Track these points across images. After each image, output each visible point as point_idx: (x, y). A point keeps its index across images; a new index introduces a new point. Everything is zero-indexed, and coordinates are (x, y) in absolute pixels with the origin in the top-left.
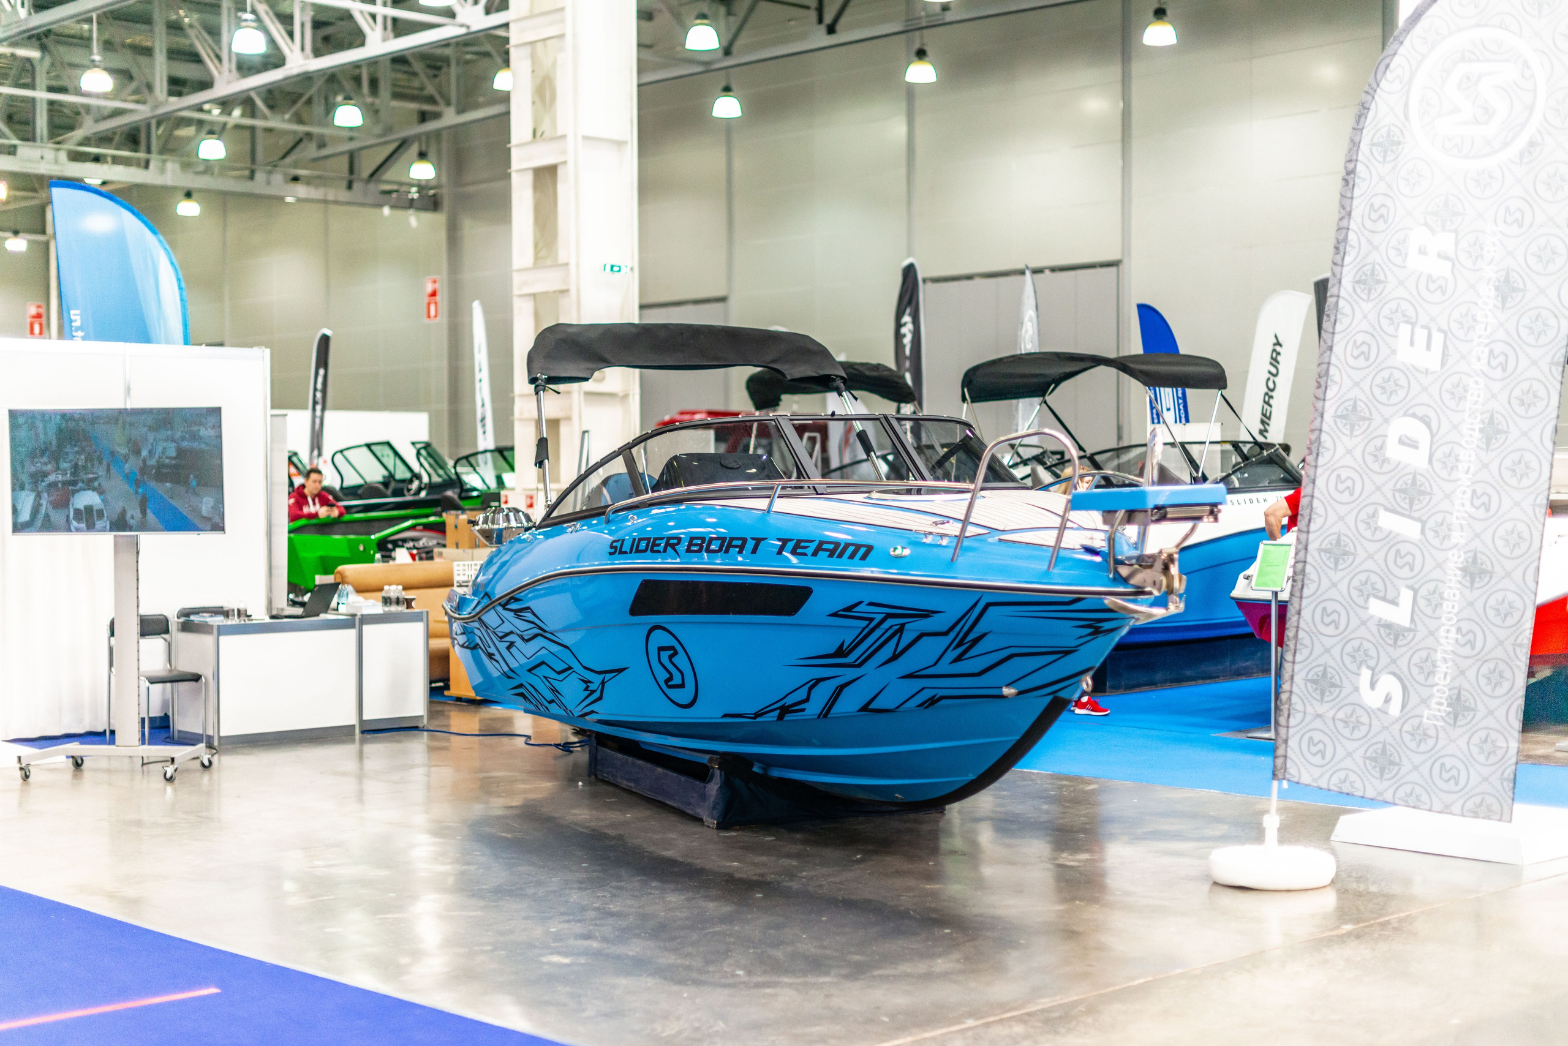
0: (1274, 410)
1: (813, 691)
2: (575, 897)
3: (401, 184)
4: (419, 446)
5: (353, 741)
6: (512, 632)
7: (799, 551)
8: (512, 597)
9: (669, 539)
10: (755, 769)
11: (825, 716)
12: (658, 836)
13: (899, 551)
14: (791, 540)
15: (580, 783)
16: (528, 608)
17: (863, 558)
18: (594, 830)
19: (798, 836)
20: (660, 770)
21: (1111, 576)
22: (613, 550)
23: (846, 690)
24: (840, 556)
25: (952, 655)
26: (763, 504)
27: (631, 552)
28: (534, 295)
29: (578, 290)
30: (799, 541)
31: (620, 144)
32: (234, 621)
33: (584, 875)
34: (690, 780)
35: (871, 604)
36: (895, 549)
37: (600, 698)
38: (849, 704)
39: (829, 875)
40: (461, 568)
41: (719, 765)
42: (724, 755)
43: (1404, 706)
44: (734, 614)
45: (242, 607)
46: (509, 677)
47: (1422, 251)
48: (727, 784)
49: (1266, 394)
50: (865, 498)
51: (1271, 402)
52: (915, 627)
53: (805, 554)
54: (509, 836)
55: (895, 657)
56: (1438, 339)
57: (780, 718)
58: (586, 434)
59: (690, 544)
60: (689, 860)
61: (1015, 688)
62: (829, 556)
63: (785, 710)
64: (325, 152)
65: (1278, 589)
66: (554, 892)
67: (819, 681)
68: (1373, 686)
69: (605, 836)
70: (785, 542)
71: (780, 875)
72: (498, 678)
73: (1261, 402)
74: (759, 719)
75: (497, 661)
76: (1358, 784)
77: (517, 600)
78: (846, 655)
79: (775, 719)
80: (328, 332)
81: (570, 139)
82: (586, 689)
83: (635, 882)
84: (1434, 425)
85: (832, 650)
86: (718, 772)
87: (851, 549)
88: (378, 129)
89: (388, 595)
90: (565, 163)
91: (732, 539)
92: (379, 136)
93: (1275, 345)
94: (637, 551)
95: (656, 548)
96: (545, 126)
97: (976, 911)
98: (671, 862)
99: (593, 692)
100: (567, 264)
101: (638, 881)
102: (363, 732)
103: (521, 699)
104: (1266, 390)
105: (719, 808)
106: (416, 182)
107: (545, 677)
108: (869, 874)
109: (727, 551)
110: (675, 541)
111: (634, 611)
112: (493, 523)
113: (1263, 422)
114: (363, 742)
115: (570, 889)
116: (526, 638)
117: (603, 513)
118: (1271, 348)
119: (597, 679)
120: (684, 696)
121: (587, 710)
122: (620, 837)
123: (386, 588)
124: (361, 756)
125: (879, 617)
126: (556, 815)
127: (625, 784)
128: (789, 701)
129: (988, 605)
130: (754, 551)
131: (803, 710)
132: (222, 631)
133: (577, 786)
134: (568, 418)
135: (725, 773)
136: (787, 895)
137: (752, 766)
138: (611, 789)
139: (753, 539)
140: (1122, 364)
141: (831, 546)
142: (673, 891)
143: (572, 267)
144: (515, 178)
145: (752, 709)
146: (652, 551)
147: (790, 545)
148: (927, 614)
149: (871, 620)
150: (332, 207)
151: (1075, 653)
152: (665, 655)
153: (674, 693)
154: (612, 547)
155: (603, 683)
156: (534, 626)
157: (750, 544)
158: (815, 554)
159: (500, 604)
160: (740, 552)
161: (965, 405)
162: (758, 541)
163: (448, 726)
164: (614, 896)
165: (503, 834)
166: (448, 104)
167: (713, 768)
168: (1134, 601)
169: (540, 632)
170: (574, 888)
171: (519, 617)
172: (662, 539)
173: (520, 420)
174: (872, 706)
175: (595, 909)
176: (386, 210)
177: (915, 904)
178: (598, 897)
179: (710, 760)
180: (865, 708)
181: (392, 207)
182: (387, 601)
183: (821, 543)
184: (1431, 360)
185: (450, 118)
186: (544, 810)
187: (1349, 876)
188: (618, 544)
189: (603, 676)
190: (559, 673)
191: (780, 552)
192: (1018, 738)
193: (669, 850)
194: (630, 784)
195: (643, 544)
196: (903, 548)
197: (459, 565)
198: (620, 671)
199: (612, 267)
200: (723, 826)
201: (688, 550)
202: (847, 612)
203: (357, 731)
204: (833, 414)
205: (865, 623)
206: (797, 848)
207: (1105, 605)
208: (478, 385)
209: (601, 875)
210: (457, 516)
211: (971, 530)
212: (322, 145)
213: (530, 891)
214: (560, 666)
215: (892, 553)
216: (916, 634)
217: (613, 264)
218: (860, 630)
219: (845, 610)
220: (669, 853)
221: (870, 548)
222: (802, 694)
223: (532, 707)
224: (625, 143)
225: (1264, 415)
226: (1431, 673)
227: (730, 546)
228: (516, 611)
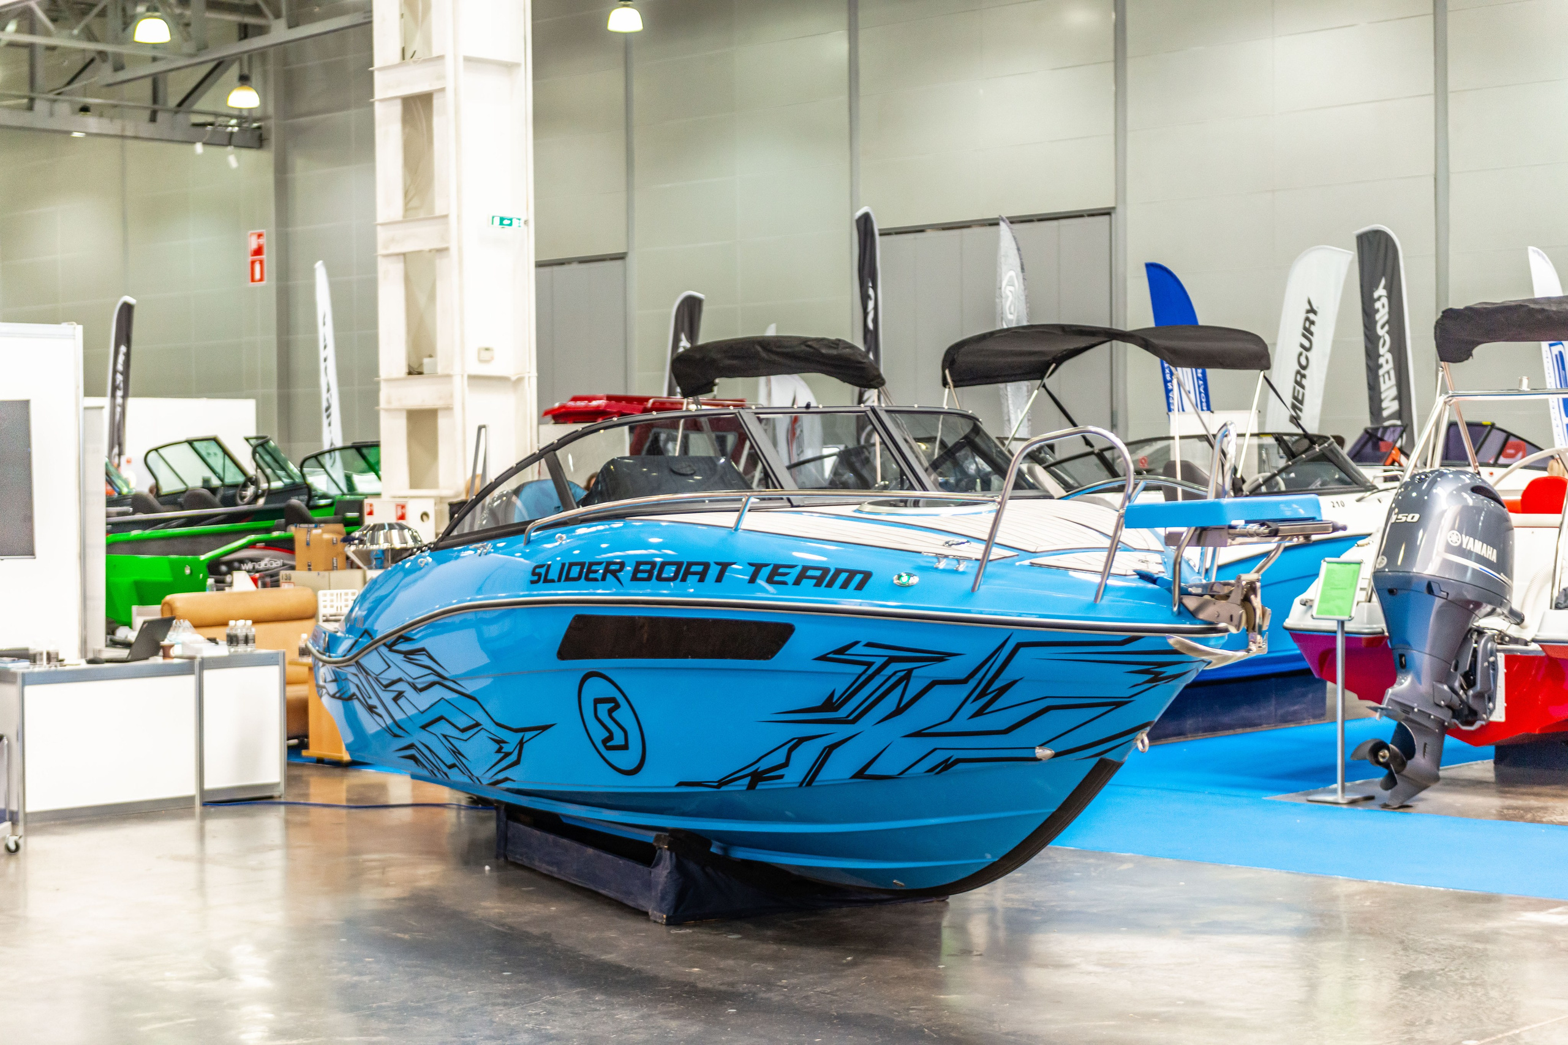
0: (1307, 392)
1: (794, 754)
2: (500, 1015)
3: (216, 115)
4: (253, 442)
5: (191, 815)
6: (400, 680)
7: (777, 578)
8: (402, 636)
9: (609, 564)
10: (713, 850)
11: (809, 784)
12: (592, 936)
13: (904, 579)
14: (767, 565)
15: (487, 868)
16: (423, 649)
17: (860, 587)
18: (511, 928)
19: (769, 933)
20: (590, 851)
21: (1175, 609)
22: (536, 578)
23: (836, 753)
24: (830, 585)
25: (971, 708)
26: (729, 519)
27: (559, 580)
28: (404, 254)
29: (460, 249)
30: (777, 567)
31: (509, 67)
32: (43, 667)
33: (508, 987)
34: (631, 863)
35: (869, 645)
36: (900, 577)
37: (517, 762)
38: (840, 768)
39: (815, 984)
40: (328, 598)
41: (668, 844)
42: (674, 833)
44: (692, 658)
45: (52, 649)
46: (396, 736)
48: (679, 868)
49: (1298, 372)
50: (855, 511)
51: (1304, 382)
52: (924, 673)
53: (785, 583)
54: (407, 937)
55: (899, 711)
57: (751, 786)
58: (483, 430)
59: (636, 570)
60: (637, 966)
61: (1051, 748)
62: (818, 584)
63: (757, 777)
64: (122, 76)
65: (1345, 617)
66: (472, 1009)
67: (801, 740)
69: (528, 936)
70: (758, 567)
71: (755, 983)
72: (377, 734)
73: (1292, 383)
74: (724, 788)
75: (380, 716)
77: (407, 639)
78: (836, 709)
79: (745, 788)
80: (131, 300)
81: (449, 61)
82: (499, 751)
83: (573, 996)
85: (819, 704)
86: (668, 853)
87: (844, 576)
88: (188, 47)
89: (233, 632)
90: (442, 90)
91: (690, 564)
92: (191, 56)
93: (1308, 312)
94: (568, 579)
95: (591, 576)
96: (417, 45)
97: (1005, 1028)
98: (617, 969)
99: (507, 755)
100: (446, 216)
101: (578, 993)
102: (205, 804)
103: (411, 762)
104: (1298, 368)
105: (671, 897)
106: (236, 113)
107: (445, 736)
108: (865, 981)
109: (684, 580)
110: (617, 567)
111: (564, 653)
112: (372, 543)
113: (1294, 407)
114: (204, 817)
115: (494, 1005)
116: (419, 686)
117: (522, 531)
118: (1303, 315)
119: (513, 739)
120: (627, 759)
121: (501, 776)
122: (547, 937)
123: (232, 623)
124: (202, 835)
125: (879, 662)
126: (463, 909)
127: (545, 868)
128: (763, 765)
129: (1019, 646)
130: (719, 579)
131: (781, 777)
132: (27, 680)
133: (484, 870)
134: (448, 409)
135: (676, 854)
136: (767, 1009)
137: (710, 845)
138: (524, 874)
139: (717, 564)
140: (1144, 339)
141: (818, 573)
142: (623, 1005)
143: (453, 219)
144: (379, 110)
145: (715, 776)
146: (587, 579)
147: (765, 572)
148: (941, 657)
149: (869, 665)
150: (129, 142)
151: (1129, 704)
152: (603, 709)
153: (614, 757)
154: (534, 573)
155: (521, 744)
156: (430, 671)
157: (714, 571)
158: (797, 582)
159: (385, 644)
160: (701, 580)
161: (947, 390)
162: (724, 566)
163: (306, 795)
164: (549, 1013)
165: (399, 935)
166: (278, 16)
167: (660, 848)
168: (1203, 642)
169: (436, 679)
170: (498, 1004)
171: (410, 661)
172: (599, 563)
173: (387, 410)
174: (868, 772)
175: (527, 1031)
176: (199, 148)
177: (929, 1020)
178: (530, 1015)
179: (658, 838)
180: (860, 774)
181: (205, 144)
182: (232, 640)
183: (806, 569)
185: (279, 32)
186: (447, 902)
187: (1463, 978)
188: (543, 571)
189: (521, 735)
190: (463, 731)
191: (752, 580)
192: (1054, 810)
193: (611, 953)
194: (551, 868)
195: (575, 572)
196: (910, 575)
197: (325, 595)
198: (544, 728)
199: (502, 219)
200: (674, 921)
201: (634, 578)
202: (840, 655)
203: (197, 802)
204: (808, 406)
205: (863, 668)
206: (770, 948)
207: (1168, 644)
208: (322, 365)
209: (529, 986)
210: (309, 531)
211: (996, 553)
212: (118, 67)
213: (443, 1009)
214: (463, 722)
215: (896, 581)
216: (928, 682)
217: (502, 215)
218: (855, 677)
219: (836, 652)
220: (610, 957)
221: (867, 575)
222: (779, 757)
223: (425, 773)
224: (518, 65)
225: (1295, 398)
227: (688, 573)
228: (406, 654)
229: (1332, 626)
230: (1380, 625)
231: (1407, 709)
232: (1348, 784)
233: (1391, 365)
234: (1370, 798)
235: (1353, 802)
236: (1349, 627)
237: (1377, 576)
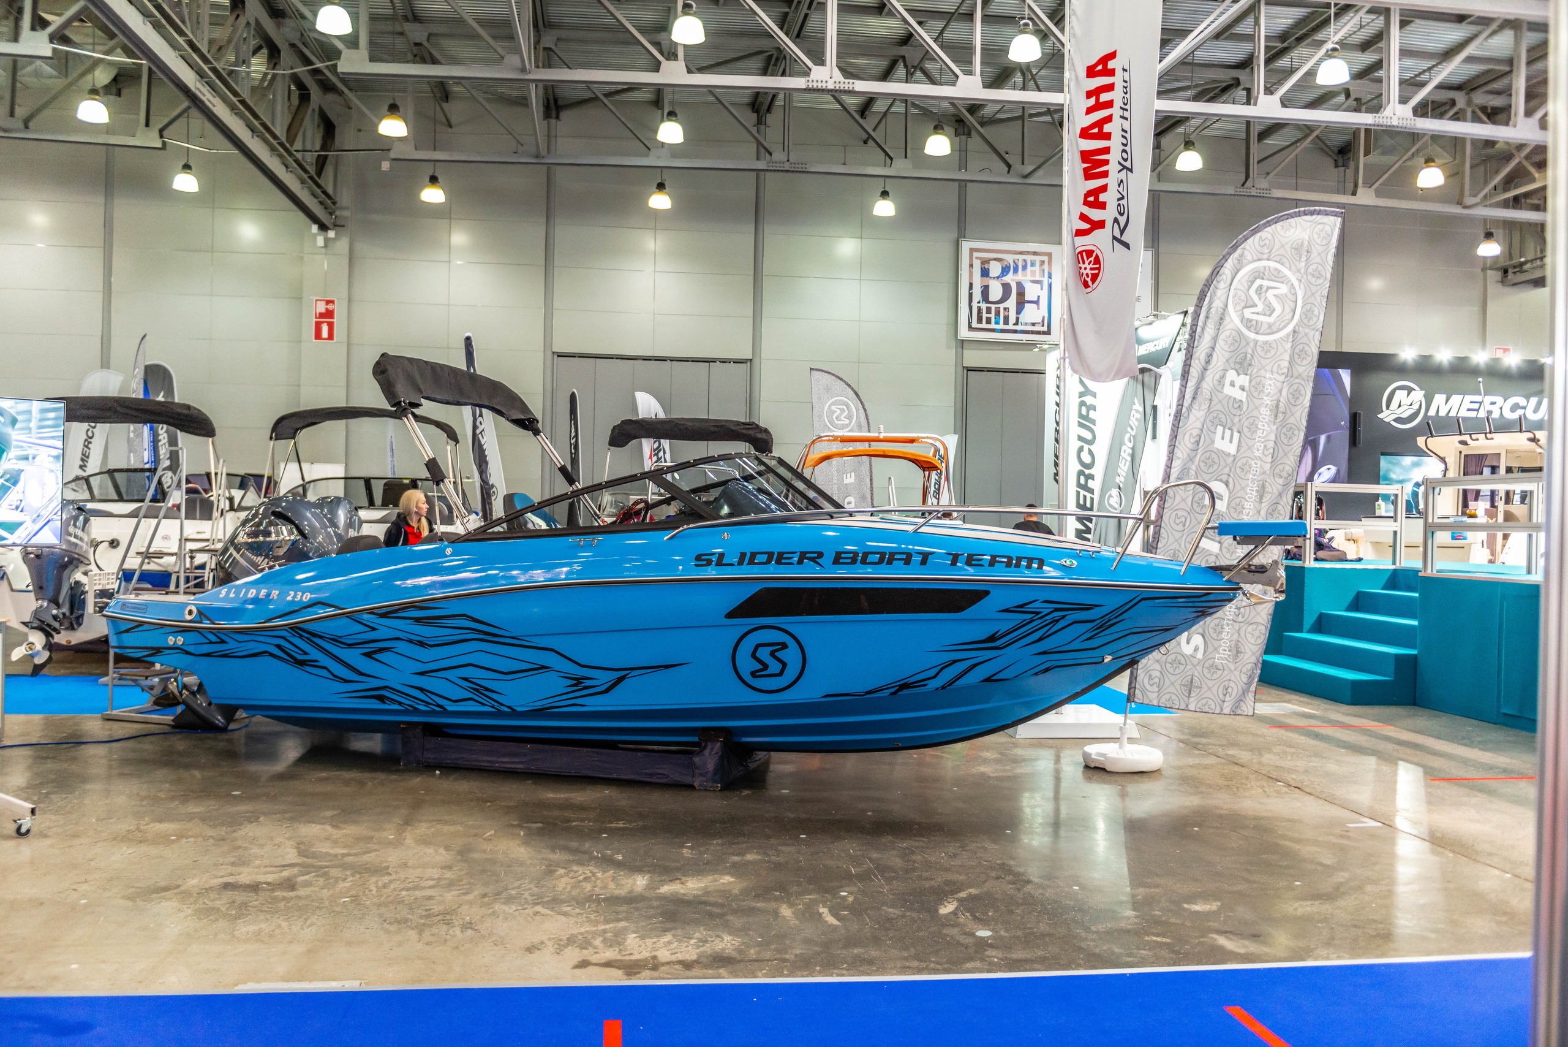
1: (943, 670)
6: (393, 639)
7: (973, 562)
9: (804, 553)
11: (944, 689)
13: (1068, 563)
14: (962, 554)
17: (1040, 567)
22: (702, 562)
23: (977, 668)
24: (1018, 566)
25: (1086, 636)
27: (739, 563)
30: (970, 555)
36: (1065, 561)
37: (603, 692)
38: (973, 678)
41: (721, 738)
43: (1205, 653)
46: (349, 681)
47: (1232, 384)
48: (725, 753)
53: (982, 565)
55: (1040, 639)
56: (1236, 435)
57: (895, 693)
59: (838, 558)
61: (1112, 656)
63: (903, 687)
67: (955, 662)
68: (1188, 642)
70: (955, 556)
74: (867, 696)
75: (322, 667)
76: (1176, 702)
77: (425, 608)
78: (994, 641)
79: (888, 695)
82: (573, 685)
84: (1231, 486)
85: (983, 638)
87: (1025, 561)
91: (891, 553)
94: (752, 563)
95: (784, 561)
99: (590, 687)
104: (86, 437)
105: (720, 774)
107: (464, 678)
109: (890, 562)
110: (816, 555)
111: (736, 613)
116: (433, 643)
119: (607, 676)
120: (773, 682)
121: (560, 704)
125: (1046, 611)
128: (912, 679)
129: (1142, 600)
130: (924, 562)
131: (925, 685)
139: (918, 553)
141: (1004, 559)
145: (864, 689)
146: (779, 563)
147: (962, 558)
148: (1090, 607)
149: (1037, 613)
152: (765, 650)
153: (760, 682)
154: (700, 559)
155: (622, 678)
157: (917, 559)
158: (993, 565)
160: (907, 564)
162: (926, 555)
169: (478, 636)
171: (427, 624)
172: (790, 553)
174: (995, 677)
180: (988, 680)
184: (1232, 449)
188: (712, 557)
189: (625, 672)
190: (508, 673)
191: (954, 563)
195: (761, 558)
198: (668, 666)
201: (836, 562)
202: (1020, 608)
215: (1063, 564)
216: (1070, 622)
218: (1021, 621)
219: (1017, 607)
221: (1041, 561)
222: (929, 674)
225: (84, 455)
226: (1221, 633)
227: (892, 559)
228: (419, 619)
233: (166, 440)
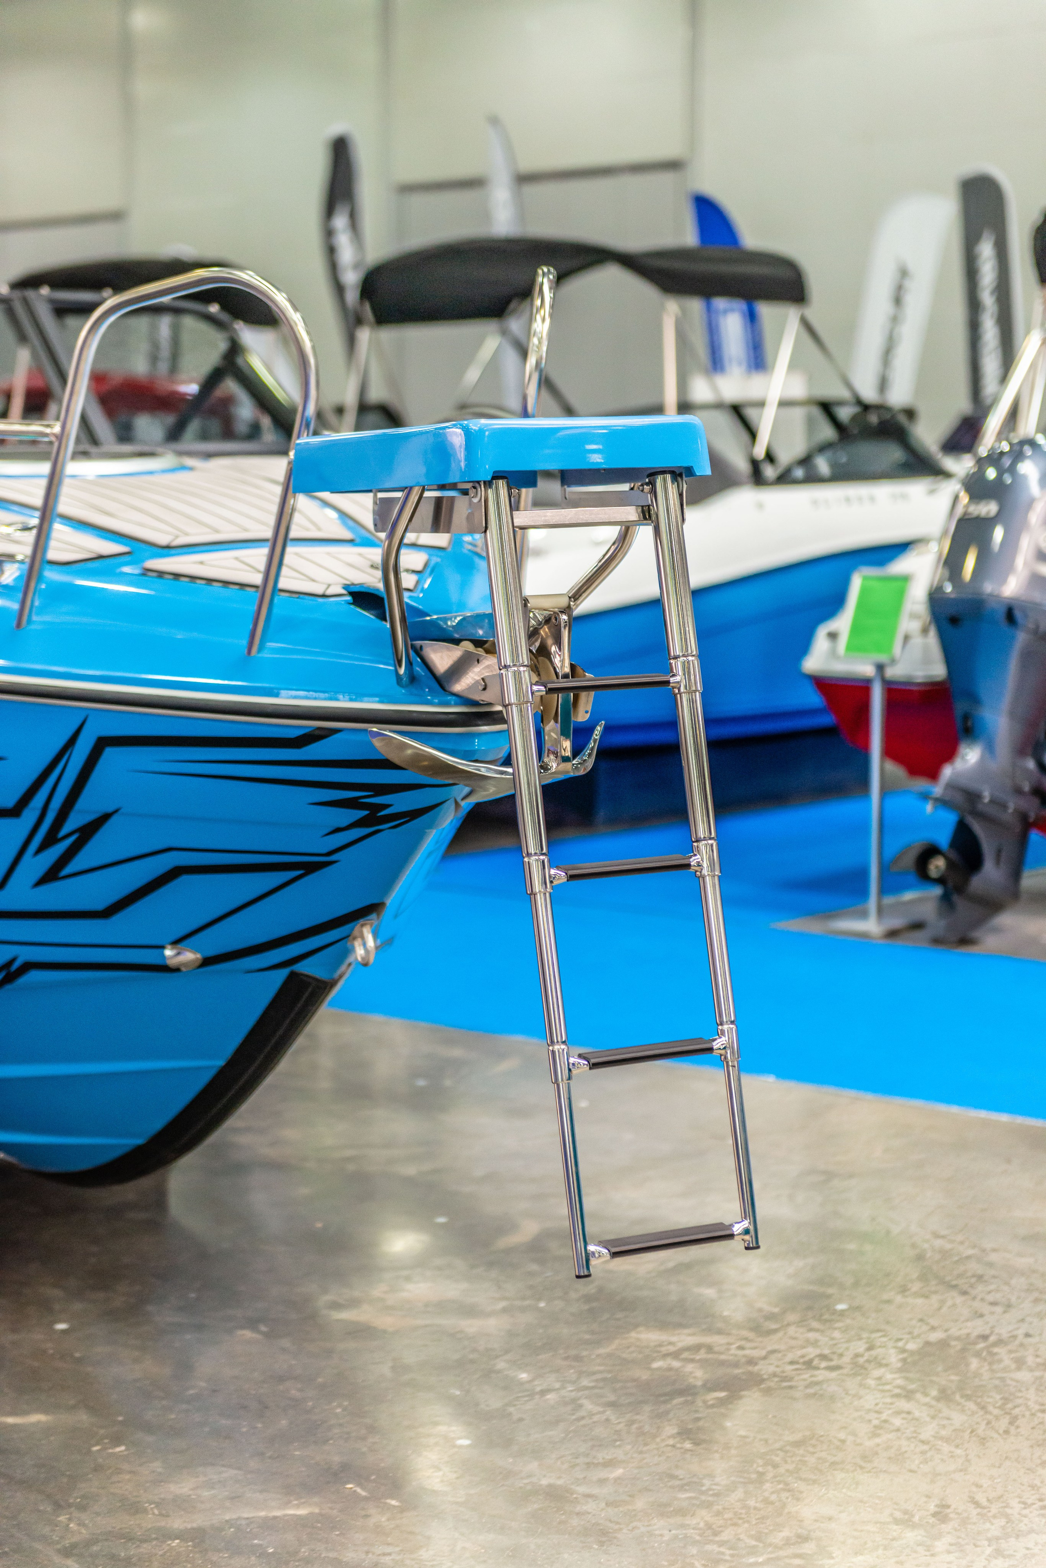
61: (193, 949)
65: (885, 660)
151: (331, 868)
229: (867, 670)
230: (938, 670)
231: (972, 797)
232: (888, 900)
234: (917, 926)
235: (892, 934)
236: (894, 672)
237: (935, 598)
